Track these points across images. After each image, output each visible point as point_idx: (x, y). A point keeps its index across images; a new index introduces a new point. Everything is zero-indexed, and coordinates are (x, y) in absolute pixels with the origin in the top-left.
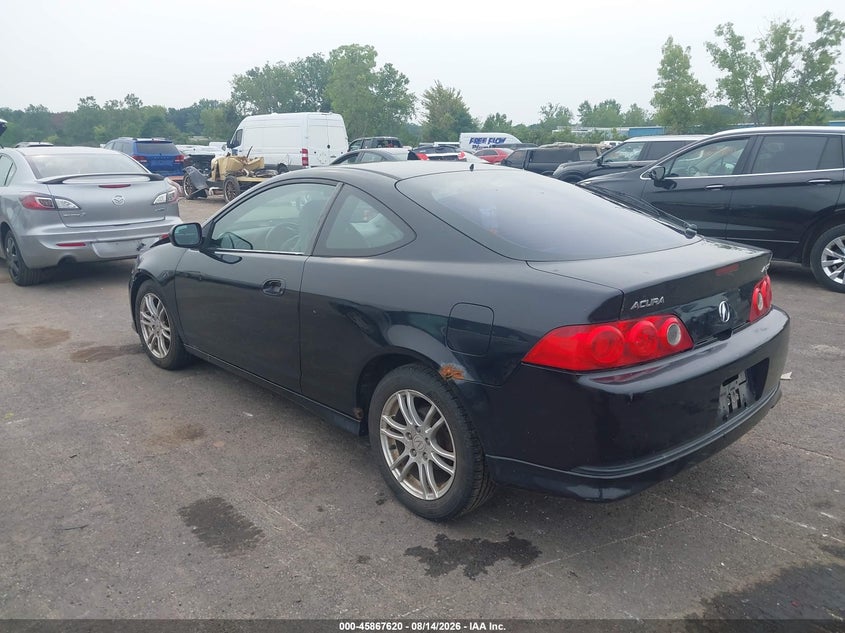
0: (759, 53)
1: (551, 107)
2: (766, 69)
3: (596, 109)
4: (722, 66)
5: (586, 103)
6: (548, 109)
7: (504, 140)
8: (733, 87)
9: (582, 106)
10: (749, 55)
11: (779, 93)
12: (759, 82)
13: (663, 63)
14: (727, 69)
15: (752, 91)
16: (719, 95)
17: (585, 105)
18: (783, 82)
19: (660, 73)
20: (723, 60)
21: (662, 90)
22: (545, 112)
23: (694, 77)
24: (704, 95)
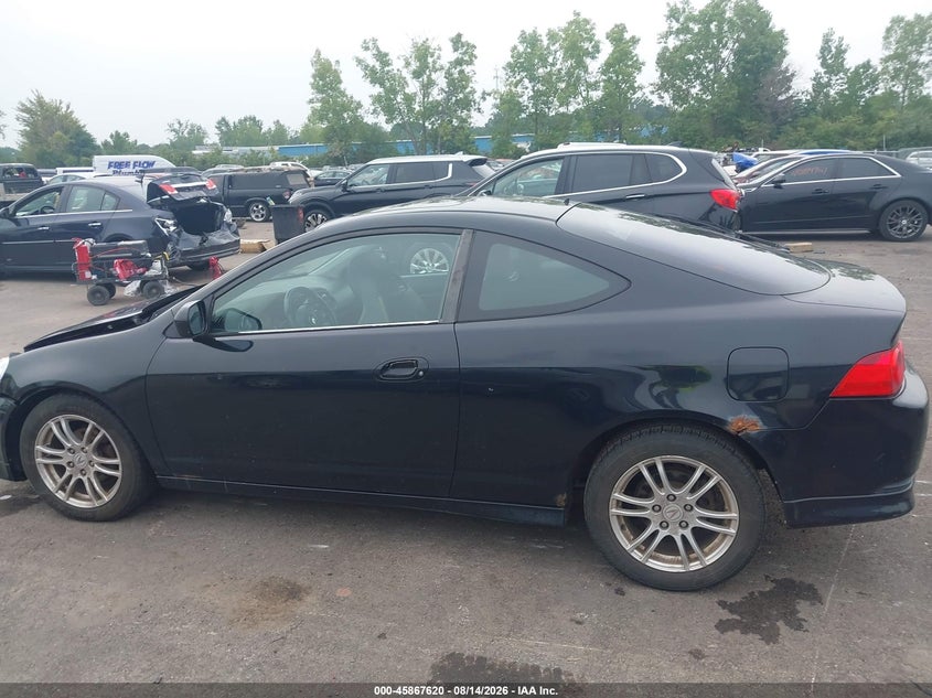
0: (405, 70)
1: (181, 125)
2: (413, 87)
3: (235, 127)
4: (373, 82)
5: (223, 119)
6: (176, 126)
7: (153, 164)
8: (386, 104)
9: (219, 123)
10: (395, 72)
11: (431, 110)
12: (409, 99)
13: (314, 76)
14: (377, 85)
15: (403, 107)
16: (375, 111)
17: (223, 122)
18: (431, 99)
19: (313, 88)
20: (374, 77)
21: (318, 105)
22: (174, 130)
23: (347, 92)
24: (360, 112)
